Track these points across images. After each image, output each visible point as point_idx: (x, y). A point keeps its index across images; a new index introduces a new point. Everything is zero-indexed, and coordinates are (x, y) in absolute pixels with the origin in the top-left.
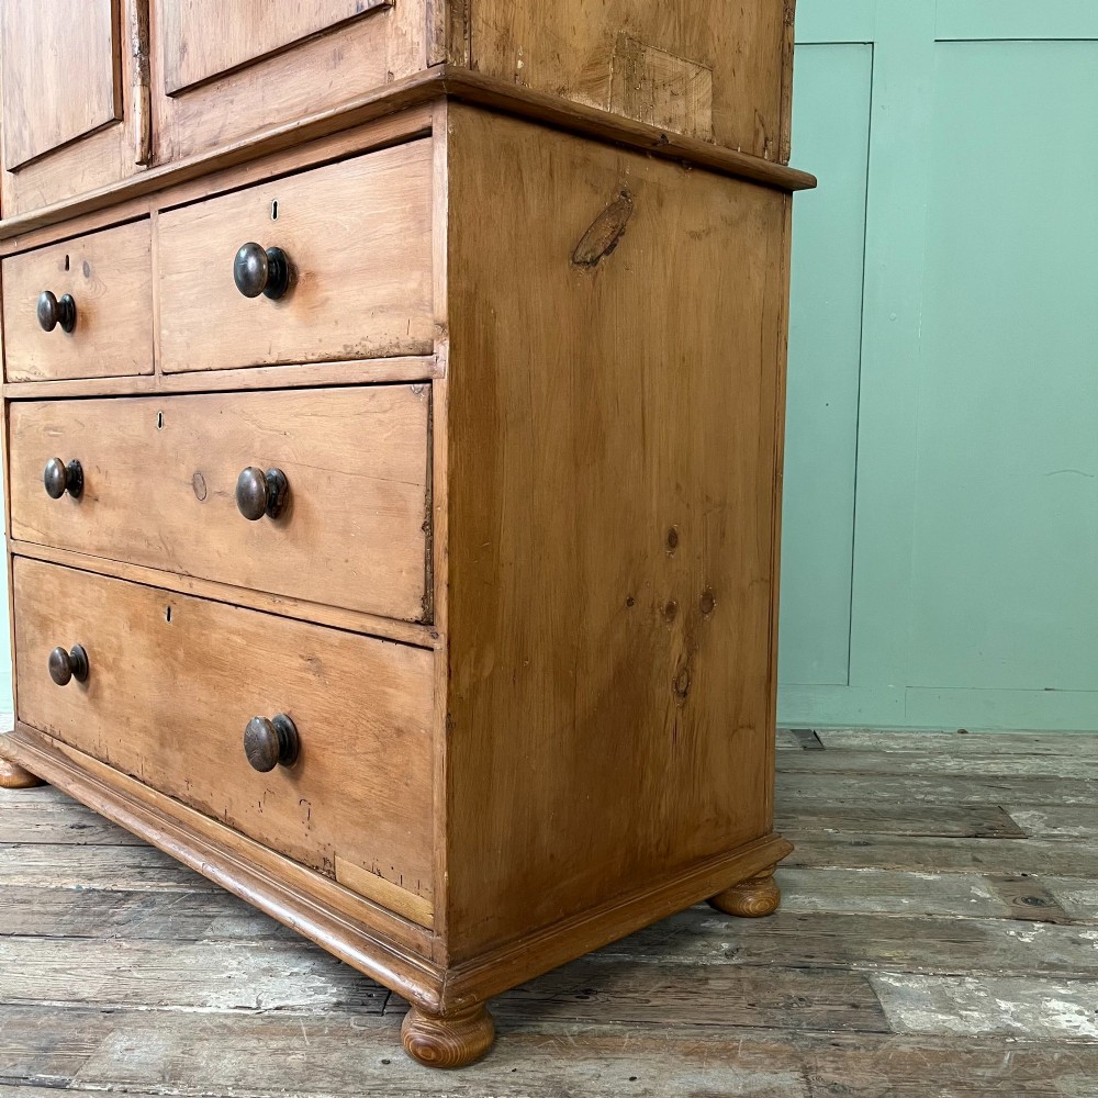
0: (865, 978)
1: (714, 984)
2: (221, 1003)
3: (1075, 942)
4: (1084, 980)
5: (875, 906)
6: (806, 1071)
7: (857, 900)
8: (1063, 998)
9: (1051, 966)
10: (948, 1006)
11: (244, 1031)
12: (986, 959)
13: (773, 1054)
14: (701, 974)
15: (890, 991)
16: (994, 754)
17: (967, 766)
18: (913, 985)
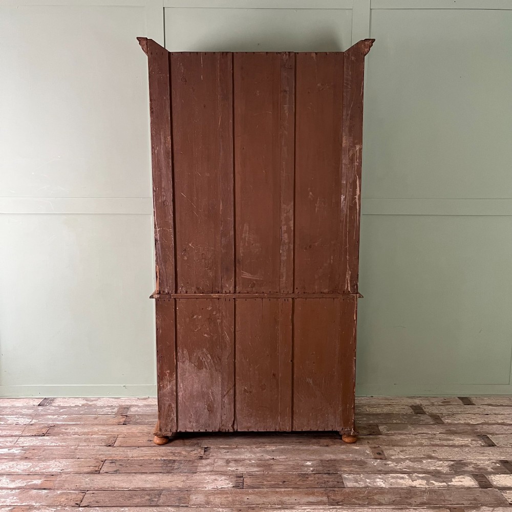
0: (341, 476)
1: (310, 478)
2: (209, 487)
3: (385, 464)
4: (385, 474)
5: (343, 456)
6: (328, 497)
7: (340, 455)
8: (380, 478)
9: (379, 471)
10: (357, 481)
11: (217, 494)
12: (366, 470)
13: (322, 493)
14: (307, 476)
15: (346, 479)
16: (379, 405)
17: (371, 410)
18: (350, 477)
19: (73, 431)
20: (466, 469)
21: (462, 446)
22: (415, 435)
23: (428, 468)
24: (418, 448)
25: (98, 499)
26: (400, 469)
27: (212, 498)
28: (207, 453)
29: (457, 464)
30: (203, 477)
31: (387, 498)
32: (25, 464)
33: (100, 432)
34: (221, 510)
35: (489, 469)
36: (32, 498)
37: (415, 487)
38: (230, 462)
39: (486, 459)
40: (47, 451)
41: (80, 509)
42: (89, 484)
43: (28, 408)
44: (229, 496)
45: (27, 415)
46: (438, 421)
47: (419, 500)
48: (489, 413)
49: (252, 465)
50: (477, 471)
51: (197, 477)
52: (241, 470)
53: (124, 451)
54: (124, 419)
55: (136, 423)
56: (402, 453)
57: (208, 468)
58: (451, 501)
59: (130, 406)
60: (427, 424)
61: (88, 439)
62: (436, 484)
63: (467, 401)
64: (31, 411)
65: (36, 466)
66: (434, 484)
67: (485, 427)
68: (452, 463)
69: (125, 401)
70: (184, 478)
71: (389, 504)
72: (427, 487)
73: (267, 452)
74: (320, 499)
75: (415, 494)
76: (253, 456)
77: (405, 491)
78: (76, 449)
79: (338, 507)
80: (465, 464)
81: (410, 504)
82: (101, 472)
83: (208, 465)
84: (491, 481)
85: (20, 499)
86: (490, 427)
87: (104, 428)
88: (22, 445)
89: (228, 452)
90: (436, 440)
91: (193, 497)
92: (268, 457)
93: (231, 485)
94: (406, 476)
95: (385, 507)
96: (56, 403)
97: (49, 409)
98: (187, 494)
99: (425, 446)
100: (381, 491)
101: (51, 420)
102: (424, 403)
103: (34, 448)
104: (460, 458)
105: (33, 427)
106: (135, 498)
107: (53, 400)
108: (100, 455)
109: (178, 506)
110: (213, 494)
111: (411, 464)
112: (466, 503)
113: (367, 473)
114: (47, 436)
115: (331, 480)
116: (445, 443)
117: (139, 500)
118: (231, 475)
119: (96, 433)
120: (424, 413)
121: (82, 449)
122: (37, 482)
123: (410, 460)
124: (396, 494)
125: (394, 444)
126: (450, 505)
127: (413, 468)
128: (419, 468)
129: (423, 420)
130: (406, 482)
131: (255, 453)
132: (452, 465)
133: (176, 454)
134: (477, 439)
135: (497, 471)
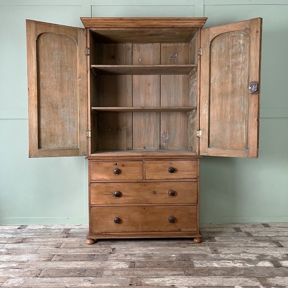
0: (192, 261)
1: (174, 263)
2: (115, 267)
3: (219, 256)
4: (218, 261)
5: (194, 252)
6: (184, 272)
7: (192, 251)
8: (215, 263)
9: (215, 259)
10: (201, 264)
11: (119, 270)
12: (207, 259)
13: (181, 270)
14: (172, 262)
15: (195, 263)
16: (215, 228)
17: (210, 230)
18: (198, 262)
19: (37, 241)
20: (266, 258)
21: (264, 247)
22: (236, 242)
23: (244, 258)
24: (238, 248)
25: (49, 273)
26: (227, 258)
27: (116, 273)
28: (114, 251)
29: (261, 255)
30: (111, 262)
31: (219, 272)
32: (8, 256)
33: (52, 241)
34: (121, 278)
35: (280, 258)
36: (10, 273)
37: (236, 267)
38: (127, 255)
39: (278, 253)
40: (21, 250)
41: (38, 278)
42: (44, 266)
43: (12, 230)
44: (126, 271)
45: (11, 233)
46: (249, 235)
47: (238, 273)
48: (280, 231)
49: (140, 257)
50: (273, 259)
51: (108, 263)
52: (134, 259)
53: (65, 250)
54: (67, 235)
55: (73, 237)
56: (228, 251)
57: (114, 258)
58: (257, 274)
59: (71, 229)
60: (243, 237)
61: (45, 244)
62: (249, 265)
63: (266, 225)
64: (13, 232)
65: (14, 258)
66: (247, 265)
67: (277, 238)
68: (258, 255)
69: (67, 226)
70: (100, 263)
71: (221, 275)
72: (243, 267)
73: (149, 250)
74: (180, 273)
75: (236, 270)
76: (141, 252)
77: (230, 269)
78: (38, 249)
79: (191, 277)
80: (266, 256)
81: (233, 275)
82: (52, 260)
83: (114, 256)
84: (281, 264)
85: (3, 273)
86: (280, 238)
87: (55, 239)
88: (7, 248)
89: (126, 250)
90: (248, 244)
91: (105, 272)
92: (150, 253)
93: (127, 266)
94: (231, 261)
95: (218, 277)
96: (28, 228)
97: (24, 231)
98: (102, 271)
99: (242, 247)
100: (216, 269)
101: (24, 235)
102: (241, 226)
103: (14, 249)
104: (263, 253)
105: (13, 239)
106: (71, 273)
107: (26, 226)
108: (51, 252)
109: (96, 277)
110: (117, 271)
111: (234, 256)
112: (267, 275)
113: (208, 260)
114: (22, 243)
115: (187, 264)
116: (254, 245)
117: (73, 274)
118: (127, 261)
119: (50, 242)
120: (241, 231)
121: (41, 249)
122: (14, 265)
123: (233, 254)
124: (225, 270)
125: (224, 246)
126: (257, 275)
127: (235, 258)
128: (239, 258)
129: (241, 235)
130: (231, 264)
131: (142, 251)
132: (258, 256)
133: (96, 251)
134: (272, 243)
135: (284, 259)
